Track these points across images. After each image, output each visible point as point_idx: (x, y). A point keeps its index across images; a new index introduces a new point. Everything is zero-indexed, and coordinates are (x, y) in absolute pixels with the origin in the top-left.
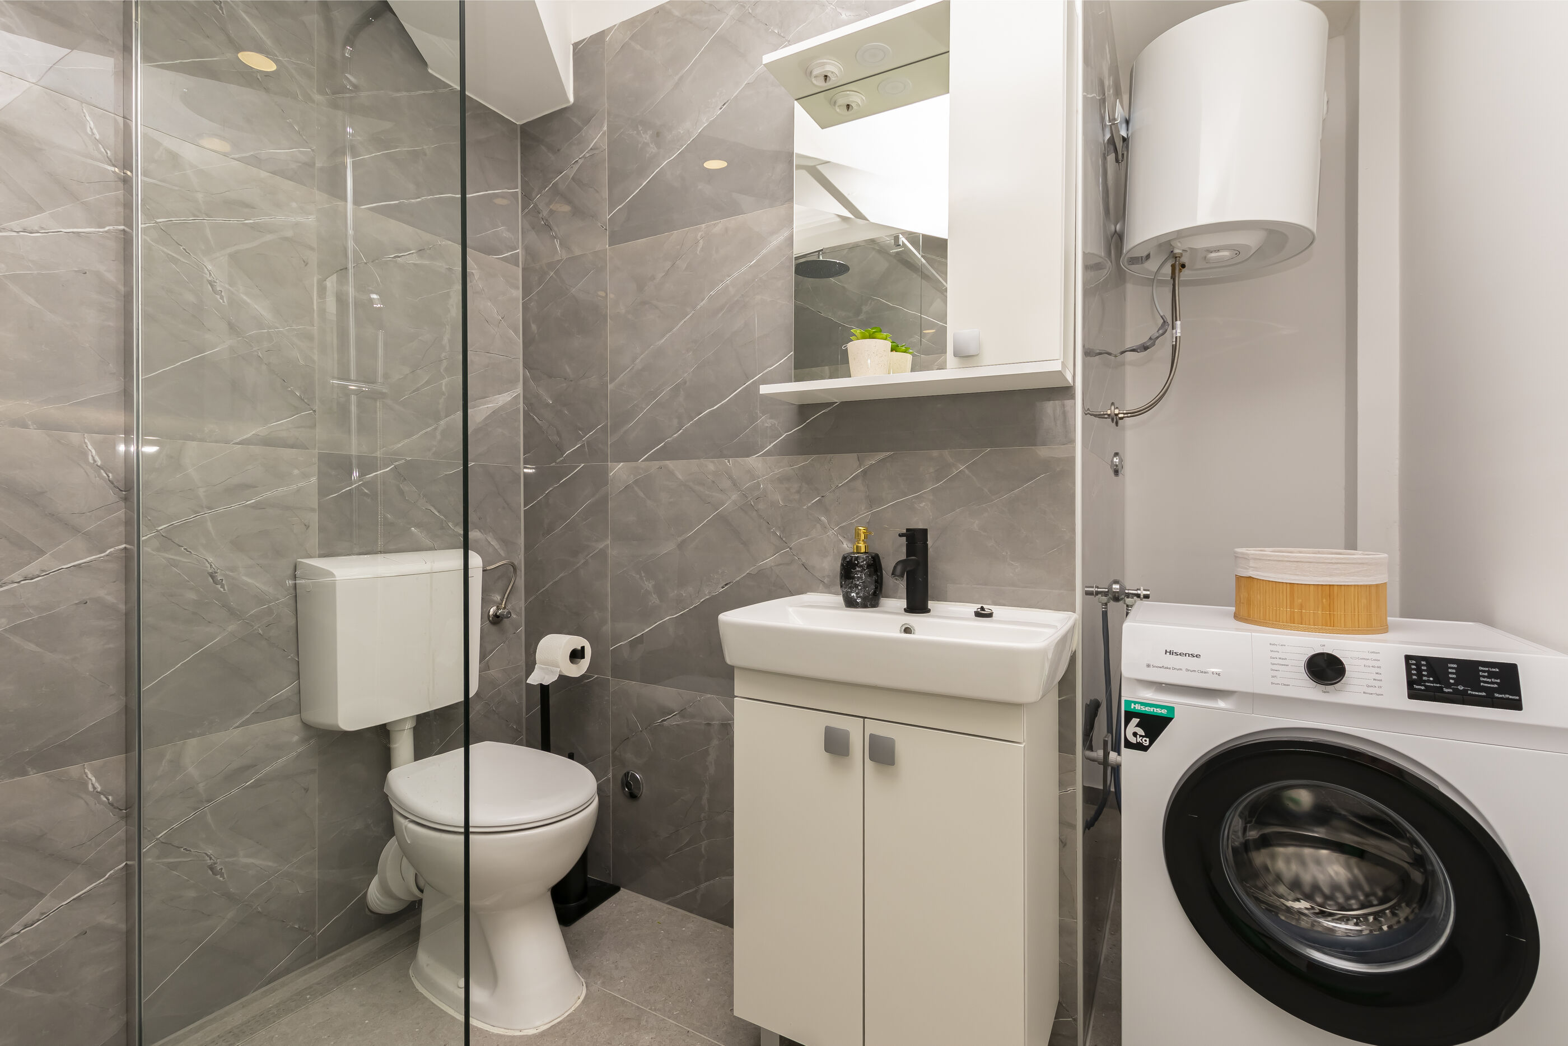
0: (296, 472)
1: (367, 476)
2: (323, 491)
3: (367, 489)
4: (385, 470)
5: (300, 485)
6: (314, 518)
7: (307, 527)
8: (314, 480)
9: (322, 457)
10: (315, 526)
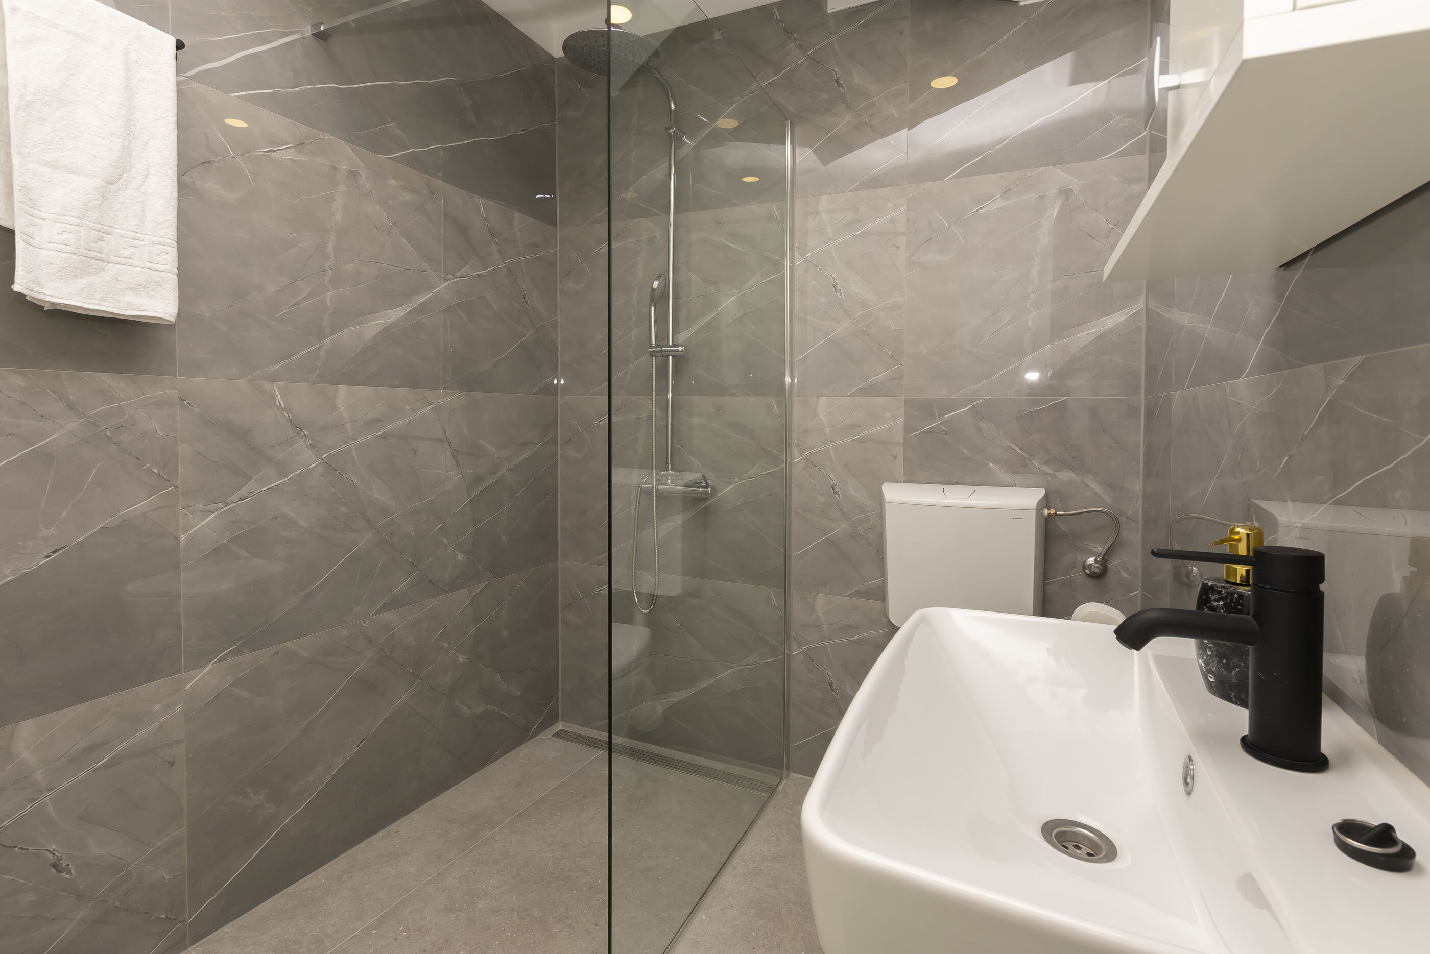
0: (888, 414)
1: (946, 416)
2: (908, 428)
3: (945, 427)
4: (964, 410)
5: (890, 424)
6: (900, 451)
7: (895, 458)
8: (901, 420)
9: (908, 402)
10: (901, 459)
